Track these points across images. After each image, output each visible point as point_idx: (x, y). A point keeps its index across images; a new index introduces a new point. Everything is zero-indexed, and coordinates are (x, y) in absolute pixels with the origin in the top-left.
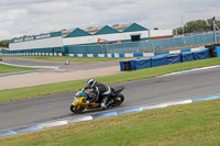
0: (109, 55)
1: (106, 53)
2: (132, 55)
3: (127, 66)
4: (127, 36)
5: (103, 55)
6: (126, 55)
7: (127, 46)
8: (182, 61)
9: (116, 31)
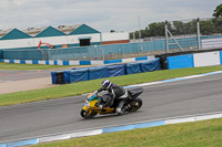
0: (51, 62)
1: (47, 59)
2: (77, 62)
3: (60, 79)
4: (75, 39)
5: (44, 62)
6: (71, 63)
7: (72, 51)
8: (126, 74)
9: (61, 34)
